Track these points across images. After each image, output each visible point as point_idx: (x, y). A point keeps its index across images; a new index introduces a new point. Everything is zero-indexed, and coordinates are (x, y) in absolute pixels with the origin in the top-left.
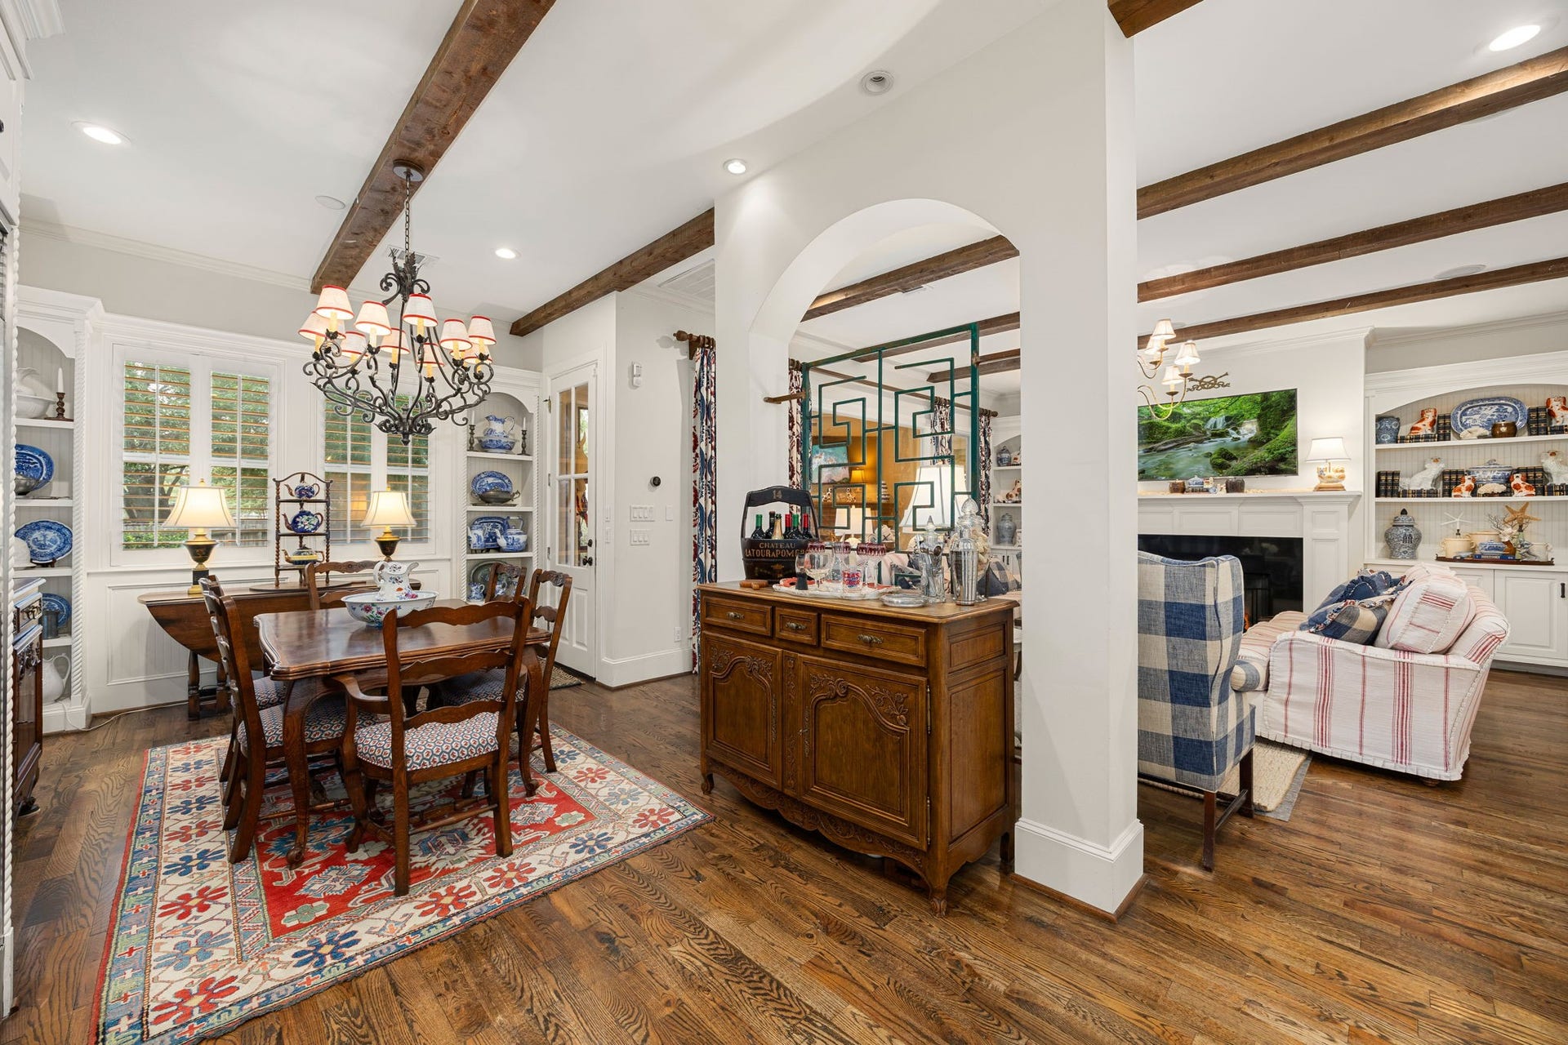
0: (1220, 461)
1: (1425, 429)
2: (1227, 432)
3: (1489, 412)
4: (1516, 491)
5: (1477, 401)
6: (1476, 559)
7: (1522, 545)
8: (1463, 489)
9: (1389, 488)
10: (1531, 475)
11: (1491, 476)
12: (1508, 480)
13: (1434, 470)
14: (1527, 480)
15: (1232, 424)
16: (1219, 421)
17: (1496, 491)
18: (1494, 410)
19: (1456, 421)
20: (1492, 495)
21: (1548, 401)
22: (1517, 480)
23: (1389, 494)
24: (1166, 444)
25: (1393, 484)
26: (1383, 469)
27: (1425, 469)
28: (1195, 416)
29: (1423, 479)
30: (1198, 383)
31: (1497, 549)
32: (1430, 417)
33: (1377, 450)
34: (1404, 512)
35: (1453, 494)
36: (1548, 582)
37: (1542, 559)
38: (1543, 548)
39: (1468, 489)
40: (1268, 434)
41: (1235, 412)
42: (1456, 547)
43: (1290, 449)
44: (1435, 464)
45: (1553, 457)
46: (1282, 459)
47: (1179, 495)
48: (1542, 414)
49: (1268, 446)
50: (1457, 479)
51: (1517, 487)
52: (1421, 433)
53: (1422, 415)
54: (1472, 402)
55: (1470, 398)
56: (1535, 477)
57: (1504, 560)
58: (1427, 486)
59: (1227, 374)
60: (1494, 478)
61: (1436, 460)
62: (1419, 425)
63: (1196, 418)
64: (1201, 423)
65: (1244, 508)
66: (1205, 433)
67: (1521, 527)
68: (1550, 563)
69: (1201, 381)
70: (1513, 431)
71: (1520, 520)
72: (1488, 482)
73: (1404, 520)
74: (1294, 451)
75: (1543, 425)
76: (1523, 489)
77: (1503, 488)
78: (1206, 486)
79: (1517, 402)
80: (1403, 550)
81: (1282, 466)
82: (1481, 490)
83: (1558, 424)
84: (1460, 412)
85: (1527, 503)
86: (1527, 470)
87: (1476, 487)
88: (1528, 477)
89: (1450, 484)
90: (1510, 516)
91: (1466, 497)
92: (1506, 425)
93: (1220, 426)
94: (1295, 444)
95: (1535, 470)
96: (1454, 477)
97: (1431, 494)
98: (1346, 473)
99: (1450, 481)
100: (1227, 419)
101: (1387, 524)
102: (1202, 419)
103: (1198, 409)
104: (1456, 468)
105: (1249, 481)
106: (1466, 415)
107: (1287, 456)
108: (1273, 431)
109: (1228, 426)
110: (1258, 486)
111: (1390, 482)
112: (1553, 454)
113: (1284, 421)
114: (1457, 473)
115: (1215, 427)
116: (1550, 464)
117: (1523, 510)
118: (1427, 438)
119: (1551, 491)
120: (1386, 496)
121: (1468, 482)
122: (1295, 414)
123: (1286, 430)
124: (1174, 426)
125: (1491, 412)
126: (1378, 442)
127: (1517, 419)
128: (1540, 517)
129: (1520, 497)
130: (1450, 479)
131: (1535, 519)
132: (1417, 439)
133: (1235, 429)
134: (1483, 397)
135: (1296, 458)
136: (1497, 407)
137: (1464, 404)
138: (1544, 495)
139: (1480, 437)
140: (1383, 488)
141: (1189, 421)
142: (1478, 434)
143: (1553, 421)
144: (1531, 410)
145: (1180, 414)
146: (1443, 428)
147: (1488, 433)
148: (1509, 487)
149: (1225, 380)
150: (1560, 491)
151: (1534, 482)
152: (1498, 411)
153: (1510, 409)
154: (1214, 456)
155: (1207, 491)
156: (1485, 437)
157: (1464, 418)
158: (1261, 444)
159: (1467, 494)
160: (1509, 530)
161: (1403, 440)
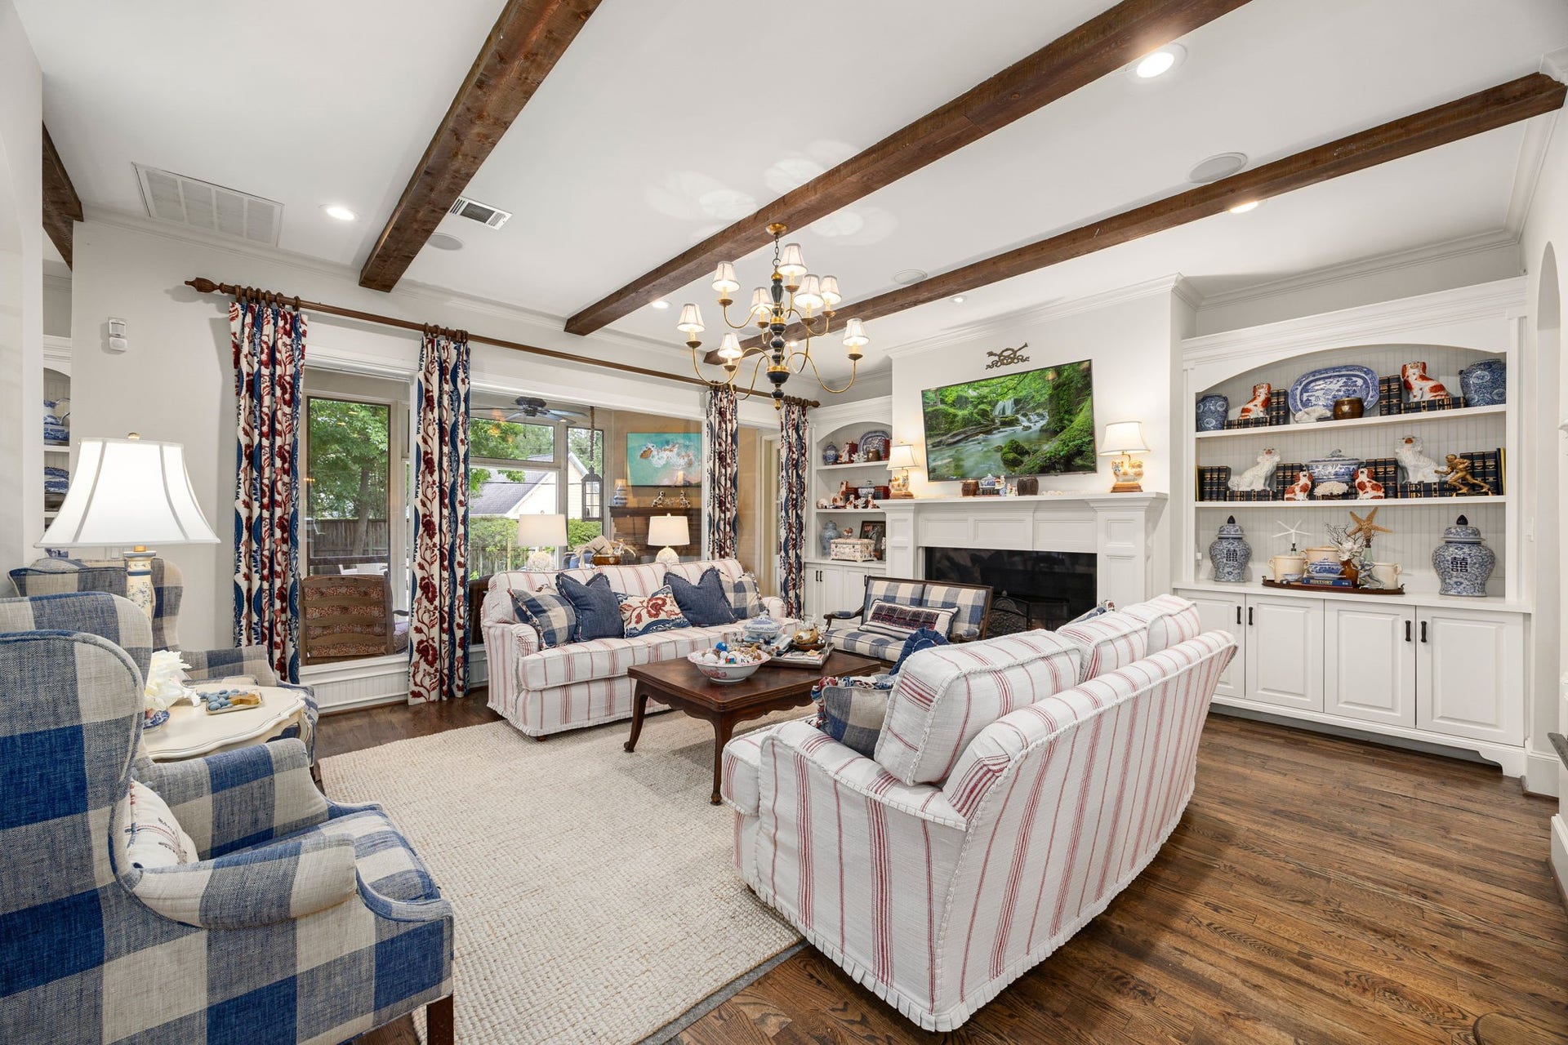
0: (1011, 456)
1: (1257, 411)
2: (1017, 420)
3: (1336, 386)
4: (1361, 492)
5: (1319, 372)
6: (1305, 584)
7: (1363, 567)
8: (1297, 489)
9: (1215, 488)
10: (1381, 469)
11: (1333, 472)
12: (1353, 476)
13: (1267, 465)
14: (1374, 476)
15: (1022, 408)
16: (1006, 404)
17: (1335, 493)
18: (1341, 383)
19: (1295, 400)
20: (1331, 497)
21: (1404, 369)
22: (1363, 477)
23: (1214, 496)
24: (955, 435)
25: (1219, 484)
26: (1205, 464)
27: (1258, 463)
28: (981, 399)
29: (1252, 478)
30: (997, 358)
31: (1330, 571)
32: (1262, 394)
33: (1198, 439)
34: (1231, 520)
35: (1286, 496)
36: (1391, 618)
37: (1388, 584)
38: (1391, 569)
39: (1304, 489)
40: (1061, 420)
41: (1024, 393)
42: (1286, 567)
43: (1087, 440)
44: (1268, 457)
45: (1409, 445)
46: (1079, 452)
47: (970, 499)
48: (1394, 386)
49: (1062, 436)
50: (1292, 476)
51: (1362, 486)
52: (1252, 416)
53: (1254, 392)
54: (1314, 373)
55: (1313, 367)
56: (1385, 472)
57: (1336, 587)
58: (1259, 486)
59: (1026, 345)
60: (1336, 474)
61: (1269, 452)
62: (1250, 406)
63: (983, 403)
64: (988, 408)
65: (1040, 515)
66: (993, 421)
67: (1368, 541)
68: (1399, 592)
69: (1000, 356)
70: (1358, 409)
71: (1366, 532)
72: (1329, 480)
73: (1231, 531)
74: (1092, 442)
75: (1395, 401)
76: (1369, 489)
77: (1343, 488)
78: (997, 487)
79: (1368, 372)
80: (1227, 570)
81: (1079, 461)
82: (1318, 491)
83: (1416, 400)
84: (1300, 388)
85: (1376, 508)
86: (1376, 463)
87: (1314, 486)
88: (1376, 473)
89: (1284, 483)
90: (1353, 526)
91: (1300, 500)
92: (1350, 402)
93: (1008, 412)
94: (1092, 434)
95: (1385, 463)
96: (1289, 473)
97: (1261, 496)
98: (1144, 469)
99: (1283, 480)
100: (1017, 402)
101: (1210, 536)
102: (990, 403)
103: (985, 391)
104: (1289, 461)
105: (1043, 481)
106: (1307, 391)
107: (1084, 448)
108: (1067, 417)
109: (1017, 412)
110: (1055, 487)
111: (1215, 480)
112: (1409, 441)
113: (1079, 403)
114: (1292, 468)
115: (1004, 413)
116: (1407, 456)
117: (1370, 518)
118: (1258, 422)
119: (1405, 491)
120: (1211, 499)
121: (1304, 480)
122: (1090, 394)
123: (1081, 415)
124: (960, 413)
125: (1337, 387)
126: (1199, 428)
127: (1368, 394)
128: (1390, 527)
129: (1366, 499)
130: (1284, 477)
131: (1382, 530)
132: (1246, 424)
133: (1025, 415)
134: (1326, 366)
135: (1094, 451)
136: (1344, 379)
137: (1306, 376)
138: (1396, 497)
139: (1320, 419)
140: (1207, 488)
141: (976, 407)
142: (1317, 415)
143: (1411, 396)
144: (1382, 382)
145: (966, 398)
146: (1278, 409)
147: (1329, 414)
148: (1351, 487)
149: (1024, 353)
150: (1416, 491)
151: (1385, 479)
152: (1346, 384)
153: (1360, 382)
154: (1005, 450)
155: (997, 492)
156: (1326, 419)
157: (1305, 395)
158: (1055, 433)
159: (1301, 496)
160: (1348, 545)
161: (1230, 425)
